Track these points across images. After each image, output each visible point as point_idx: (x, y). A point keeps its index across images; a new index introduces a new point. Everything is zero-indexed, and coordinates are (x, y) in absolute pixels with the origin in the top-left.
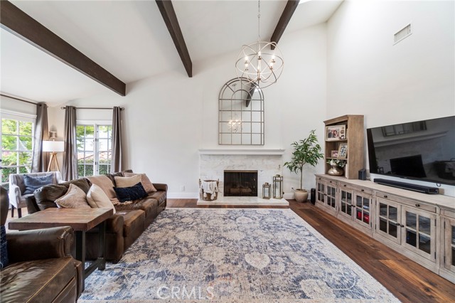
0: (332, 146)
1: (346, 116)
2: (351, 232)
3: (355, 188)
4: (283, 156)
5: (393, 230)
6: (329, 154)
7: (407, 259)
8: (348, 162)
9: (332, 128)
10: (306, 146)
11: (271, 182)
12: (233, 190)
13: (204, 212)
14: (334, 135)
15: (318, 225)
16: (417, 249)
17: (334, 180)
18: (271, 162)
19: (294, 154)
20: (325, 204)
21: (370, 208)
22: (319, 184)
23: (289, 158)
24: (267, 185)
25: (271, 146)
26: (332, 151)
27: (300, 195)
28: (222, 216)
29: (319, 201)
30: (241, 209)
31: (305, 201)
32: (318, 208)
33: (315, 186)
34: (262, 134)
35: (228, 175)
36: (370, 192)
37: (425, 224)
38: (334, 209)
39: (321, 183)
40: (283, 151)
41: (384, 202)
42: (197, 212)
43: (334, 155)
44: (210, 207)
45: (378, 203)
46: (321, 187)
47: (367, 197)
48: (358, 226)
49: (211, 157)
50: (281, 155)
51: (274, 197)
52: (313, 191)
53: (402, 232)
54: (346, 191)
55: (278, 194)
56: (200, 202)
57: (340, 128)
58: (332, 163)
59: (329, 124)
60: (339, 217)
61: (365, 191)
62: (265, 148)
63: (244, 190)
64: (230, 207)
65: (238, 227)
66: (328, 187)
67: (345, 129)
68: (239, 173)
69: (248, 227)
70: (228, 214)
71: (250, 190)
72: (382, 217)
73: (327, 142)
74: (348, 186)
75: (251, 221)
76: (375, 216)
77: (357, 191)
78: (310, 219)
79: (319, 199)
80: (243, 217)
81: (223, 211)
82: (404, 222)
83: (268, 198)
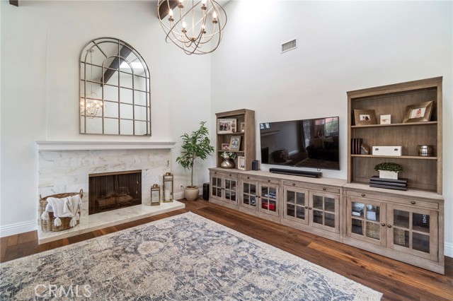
0: (223, 139)
1: (244, 110)
2: (262, 223)
3: (260, 180)
4: (172, 150)
5: (301, 214)
6: (219, 147)
7: (317, 237)
8: (245, 154)
9: (224, 121)
10: (194, 139)
11: (160, 183)
12: (102, 203)
13: (66, 257)
14: (225, 127)
15: (233, 224)
16: (323, 226)
17: (234, 173)
18: (158, 158)
19: (184, 147)
20: (223, 198)
21: (277, 197)
22: (214, 179)
23: (177, 152)
24: (155, 187)
25: (159, 138)
26: (223, 144)
27: (192, 192)
28: (109, 252)
29: (214, 196)
30: (131, 229)
31: (197, 199)
32: (213, 204)
33: (208, 180)
34: (149, 122)
35: (95, 180)
36: (277, 182)
37: (330, 204)
38: (235, 202)
39: (217, 177)
40: (173, 144)
41: (292, 189)
42: (49, 260)
43: (224, 148)
44: (72, 240)
45: (285, 192)
46: (216, 181)
47: (273, 186)
48: (265, 215)
49: (64, 155)
50: (170, 149)
51: (164, 201)
52: (206, 187)
53: (309, 214)
54: (250, 183)
55: (168, 196)
56: (43, 237)
57: (231, 122)
58: (225, 156)
59: (220, 116)
60: (241, 209)
61: (272, 181)
62: (151, 140)
63: (122, 199)
64: (109, 230)
65: (151, 264)
66: (226, 181)
67: (235, 123)
68: (114, 176)
69: (166, 258)
70: (116, 244)
71: (129, 198)
72: (289, 203)
73: (219, 135)
74: (251, 178)
75: (162, 245)
76: (282, 203)
77: (263, 182)
78: (220, 219)
79: (214, 194)
80: (144, 243)
81: (102, 242)
82: (311, 205)
83: (158, 204)
